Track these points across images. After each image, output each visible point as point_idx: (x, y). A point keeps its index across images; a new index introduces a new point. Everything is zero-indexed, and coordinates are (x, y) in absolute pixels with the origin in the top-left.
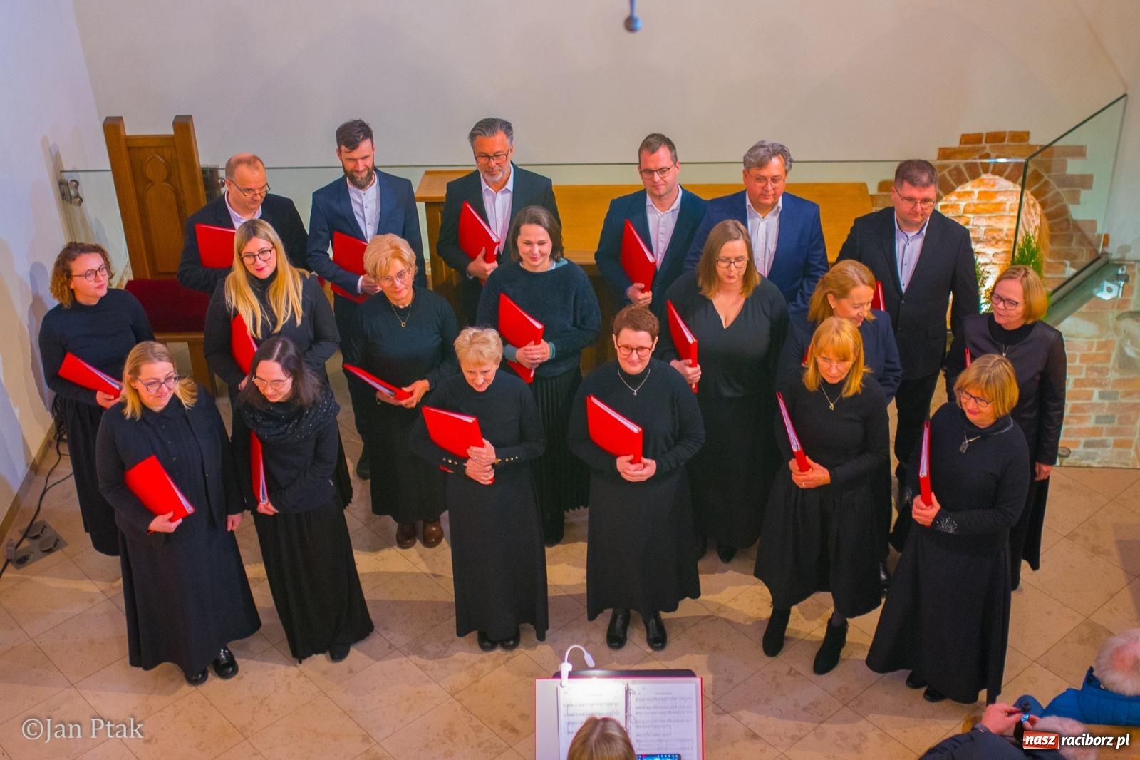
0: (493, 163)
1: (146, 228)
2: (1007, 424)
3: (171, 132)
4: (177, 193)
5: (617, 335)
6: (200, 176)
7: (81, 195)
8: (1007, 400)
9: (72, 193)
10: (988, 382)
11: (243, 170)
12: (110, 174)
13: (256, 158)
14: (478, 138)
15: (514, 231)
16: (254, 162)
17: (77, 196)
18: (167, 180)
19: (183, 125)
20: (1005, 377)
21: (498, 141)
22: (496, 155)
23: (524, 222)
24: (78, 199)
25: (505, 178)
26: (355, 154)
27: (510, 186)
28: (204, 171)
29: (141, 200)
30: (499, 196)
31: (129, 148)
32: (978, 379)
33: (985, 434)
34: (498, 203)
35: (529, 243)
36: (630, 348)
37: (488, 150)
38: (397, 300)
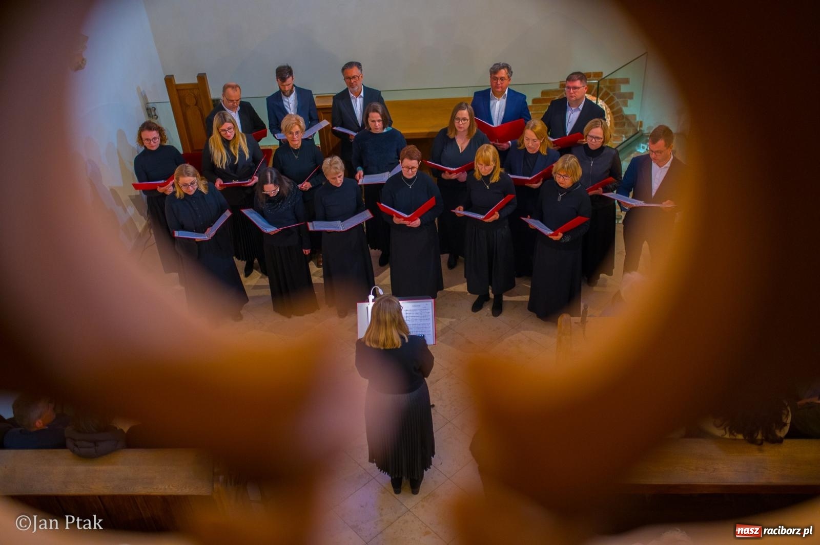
0: (352, 81)
1: (188, 129)
2: (578, 185)
3: (196, 82)
4: (201, 111)
5: (402, 161)
6: (211, 103)
7: (157, 114)
8: (578, 175)
9: (153, 114)
10: (568, 168)
11: (230, 91)
12: (170, 103)
13: (237, 86)
14: (345, 70)
15: (366, 116)
16: (236, 87)
17: (155, 115)
18: (196, 105)
19: (202, 78)
20: (576, 164)
21: (355, 71)
22: (354, 77)
23: (371, 112)
24: (156, 117)
25: (360, 90)
26: (284, 84)
27: (362, 94)
28: (214, 101)
29: (184, 115)
30: (358, 99)
31: (177, 90)
32: (563, 167)
33: (569, 191)
34: (358, 103)
35: (374, 121)
36: (408, 168)
37: (350, 75)
38: (294, 145)
